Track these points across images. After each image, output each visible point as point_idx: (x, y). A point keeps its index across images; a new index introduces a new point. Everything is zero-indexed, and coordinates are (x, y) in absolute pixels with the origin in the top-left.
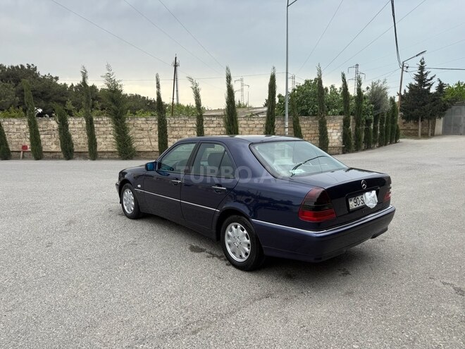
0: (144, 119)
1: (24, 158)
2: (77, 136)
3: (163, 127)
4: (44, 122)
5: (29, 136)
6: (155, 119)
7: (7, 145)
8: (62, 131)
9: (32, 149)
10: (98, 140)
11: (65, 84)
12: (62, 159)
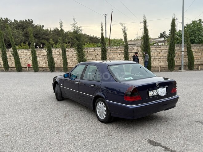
0: (93, 49)
1: (28, 71)
2: (56, 59)
3: (104, 53)
4: (39, 51)
5: (31, 59)
6: (99, 48)
7: (20, 64)
8: (49, 56)
9: (33, 66)
10: (68, 61)
11: (47, 29)
12: (49, 72)
